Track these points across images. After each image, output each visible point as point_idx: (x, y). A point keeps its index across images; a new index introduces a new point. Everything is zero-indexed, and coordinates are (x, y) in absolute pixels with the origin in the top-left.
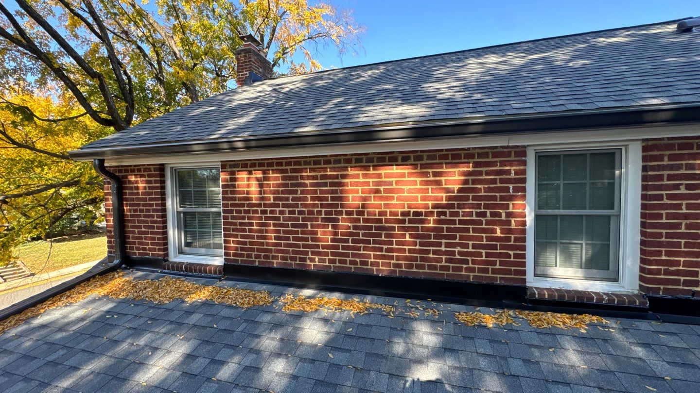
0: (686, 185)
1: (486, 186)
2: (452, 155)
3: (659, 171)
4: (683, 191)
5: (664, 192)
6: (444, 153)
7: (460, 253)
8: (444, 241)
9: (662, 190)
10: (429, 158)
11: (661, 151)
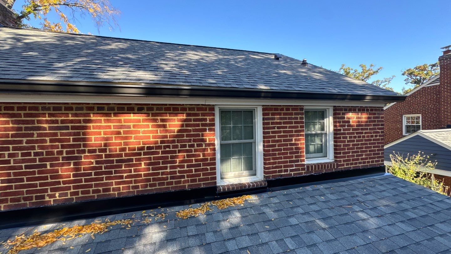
0: (277, 127)
1: (194, 128)
2: (173, 108)
3: (268, 120)
4: (276, 130)
5: (270, 130)
6: (168, 106)
7: (180, 172)
8: (169, 165)
9: (269, 129)
10: (157, 109)
11: (269, 111)
